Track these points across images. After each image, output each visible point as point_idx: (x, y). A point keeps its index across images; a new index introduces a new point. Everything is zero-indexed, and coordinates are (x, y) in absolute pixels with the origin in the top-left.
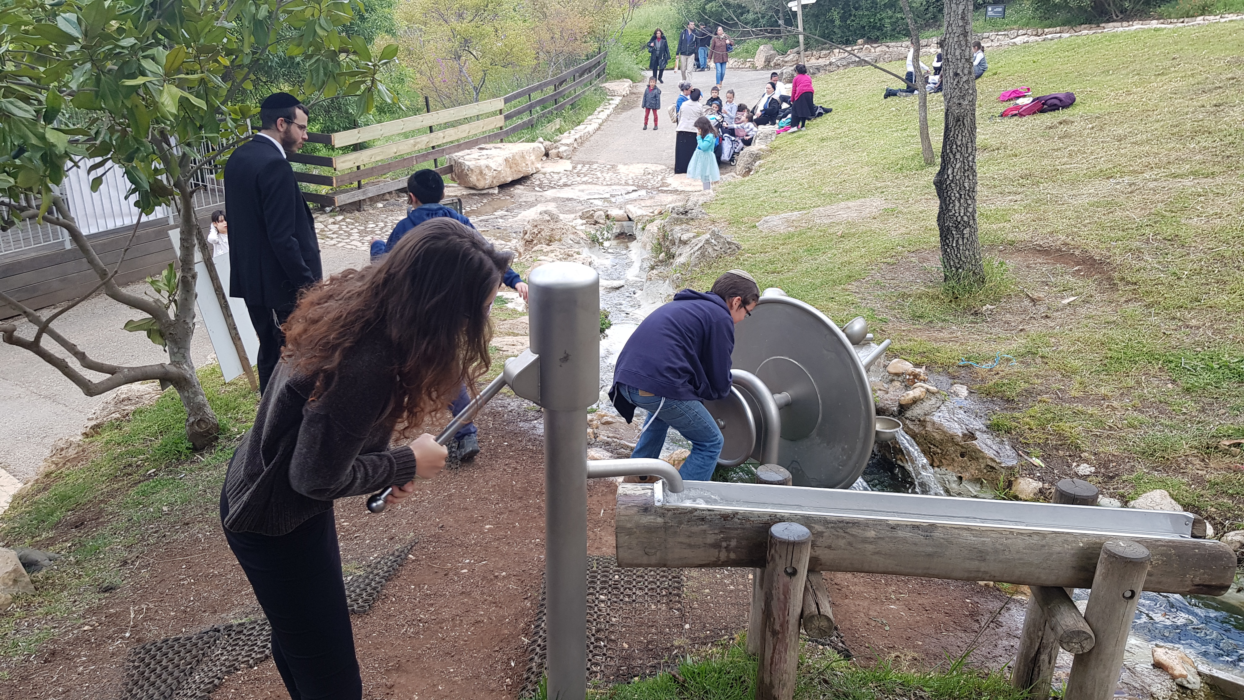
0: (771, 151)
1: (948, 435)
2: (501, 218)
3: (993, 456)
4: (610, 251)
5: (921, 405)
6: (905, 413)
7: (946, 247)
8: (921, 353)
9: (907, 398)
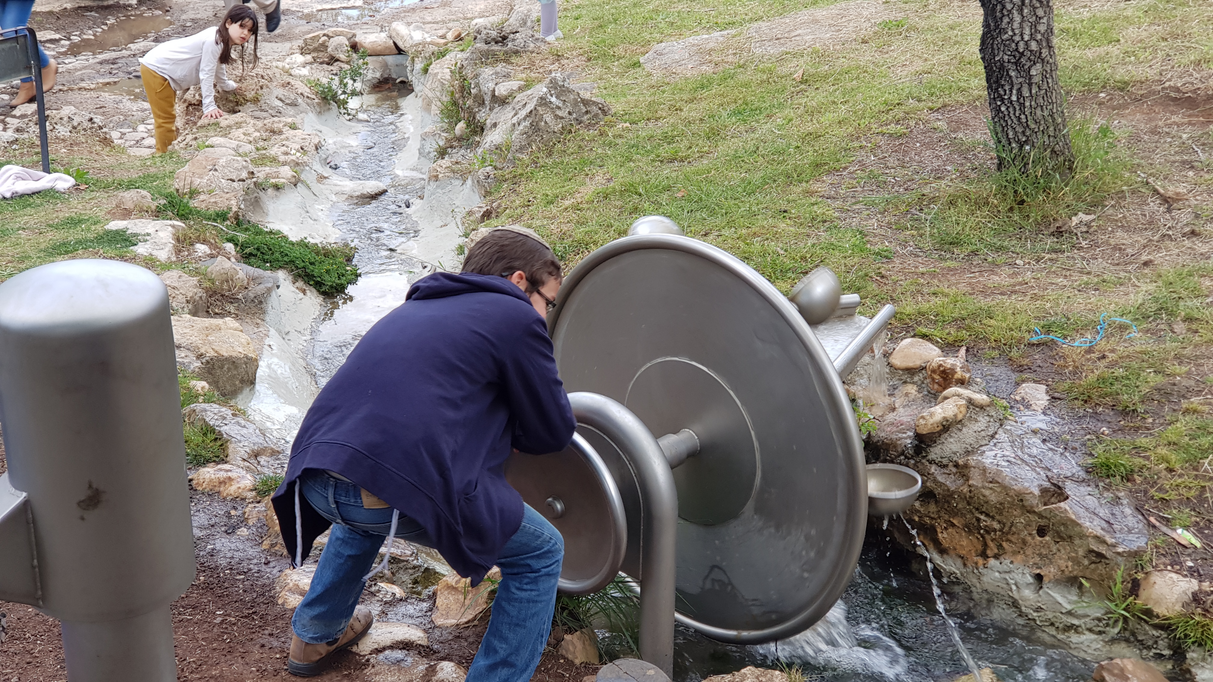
1: (1012, 493)
3: (1099, 532)
4: (362, 116)
5: (958, 433)
6: (927, 452)
7: (999, 103)
8: (956, 320)
9: (931, 421)
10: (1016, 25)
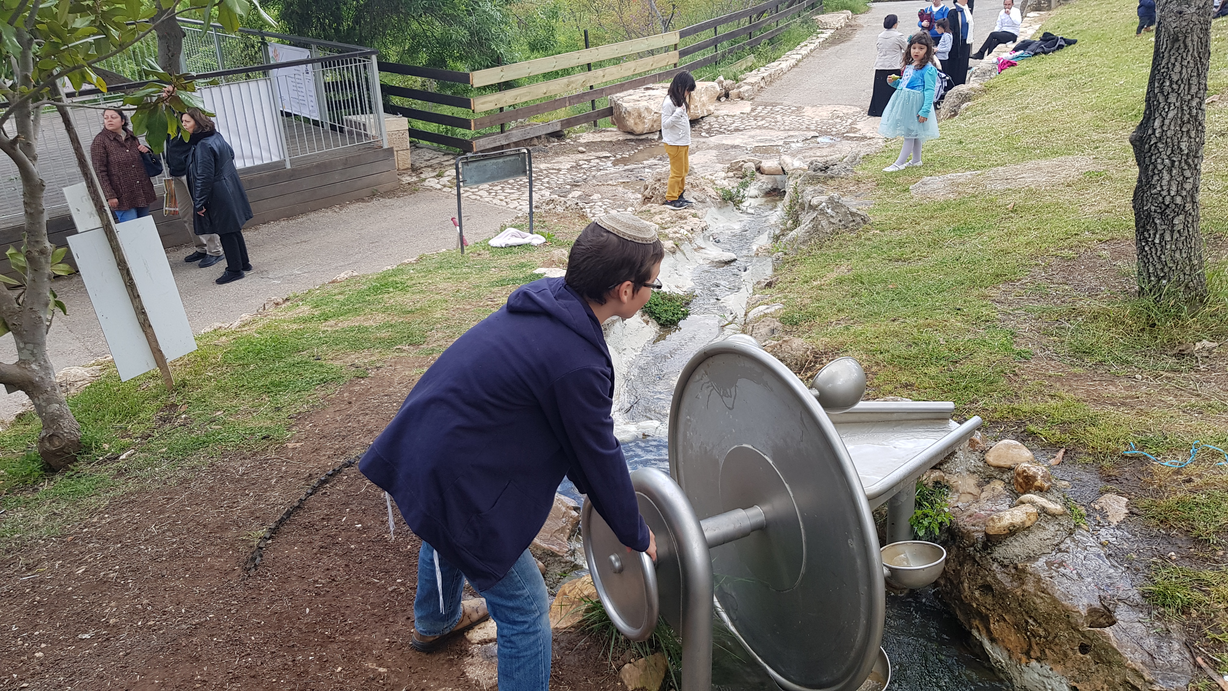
0: (985, 91)
1: (1060, 608)
2: (650, 167)
5: (1024, 538)
6: (992, 550)
7: (1143, 244)
8: (1064, 423)
9: (999, 525)
10: (1164, 182)
